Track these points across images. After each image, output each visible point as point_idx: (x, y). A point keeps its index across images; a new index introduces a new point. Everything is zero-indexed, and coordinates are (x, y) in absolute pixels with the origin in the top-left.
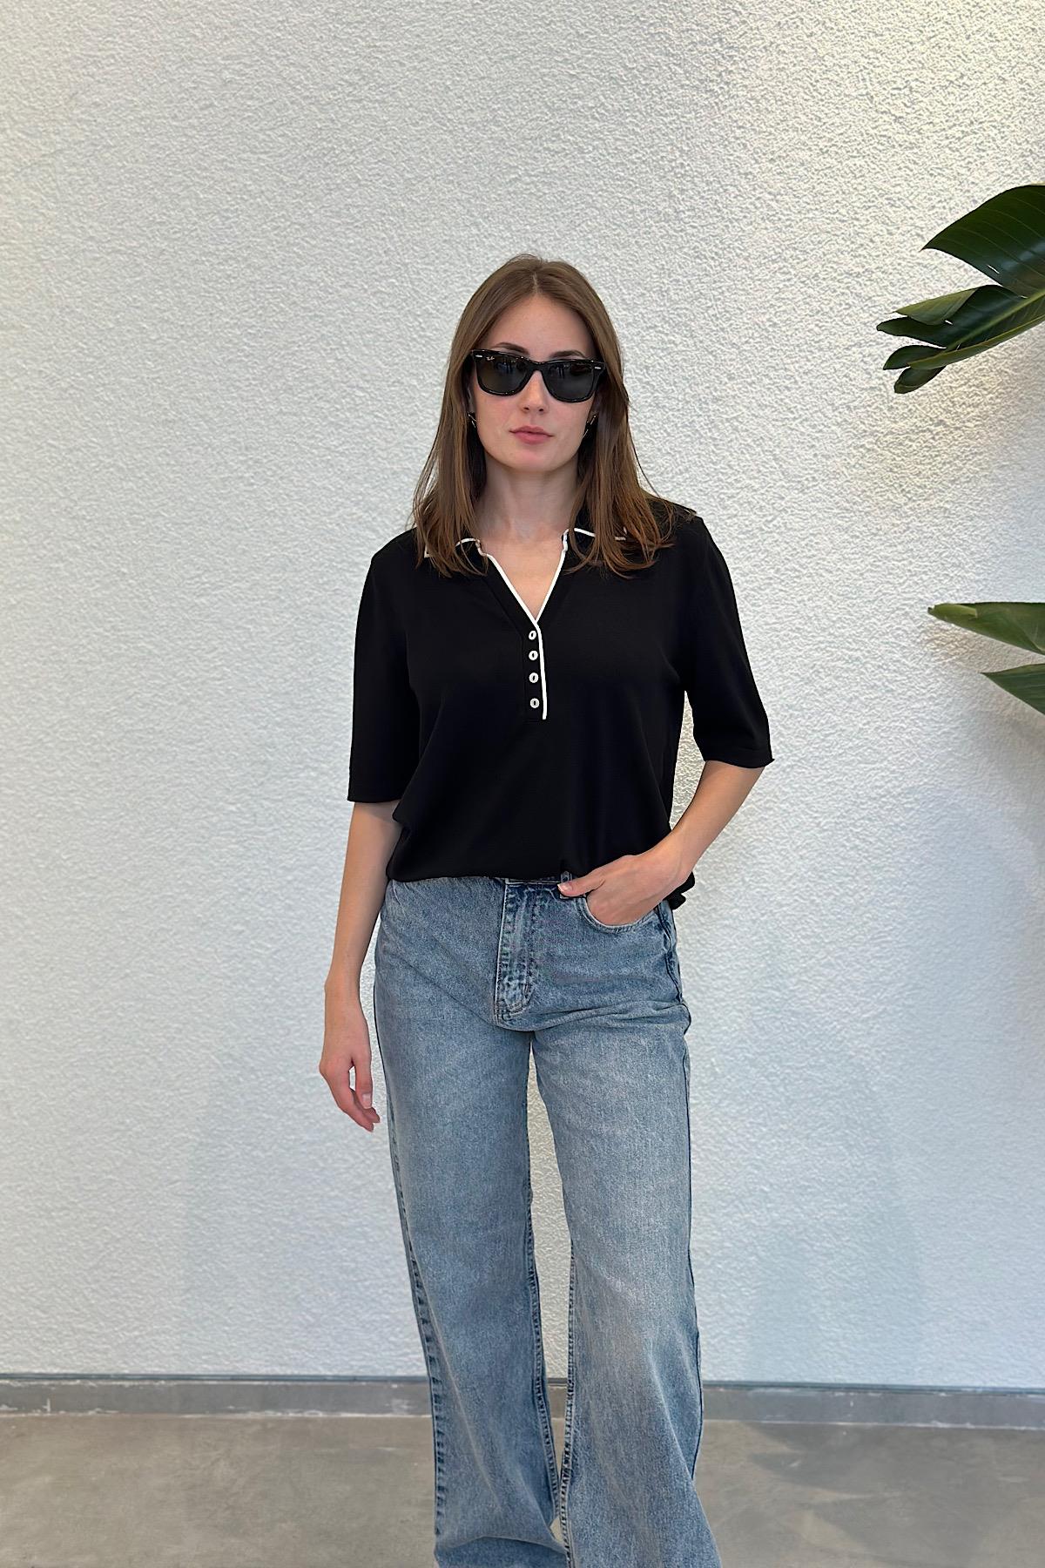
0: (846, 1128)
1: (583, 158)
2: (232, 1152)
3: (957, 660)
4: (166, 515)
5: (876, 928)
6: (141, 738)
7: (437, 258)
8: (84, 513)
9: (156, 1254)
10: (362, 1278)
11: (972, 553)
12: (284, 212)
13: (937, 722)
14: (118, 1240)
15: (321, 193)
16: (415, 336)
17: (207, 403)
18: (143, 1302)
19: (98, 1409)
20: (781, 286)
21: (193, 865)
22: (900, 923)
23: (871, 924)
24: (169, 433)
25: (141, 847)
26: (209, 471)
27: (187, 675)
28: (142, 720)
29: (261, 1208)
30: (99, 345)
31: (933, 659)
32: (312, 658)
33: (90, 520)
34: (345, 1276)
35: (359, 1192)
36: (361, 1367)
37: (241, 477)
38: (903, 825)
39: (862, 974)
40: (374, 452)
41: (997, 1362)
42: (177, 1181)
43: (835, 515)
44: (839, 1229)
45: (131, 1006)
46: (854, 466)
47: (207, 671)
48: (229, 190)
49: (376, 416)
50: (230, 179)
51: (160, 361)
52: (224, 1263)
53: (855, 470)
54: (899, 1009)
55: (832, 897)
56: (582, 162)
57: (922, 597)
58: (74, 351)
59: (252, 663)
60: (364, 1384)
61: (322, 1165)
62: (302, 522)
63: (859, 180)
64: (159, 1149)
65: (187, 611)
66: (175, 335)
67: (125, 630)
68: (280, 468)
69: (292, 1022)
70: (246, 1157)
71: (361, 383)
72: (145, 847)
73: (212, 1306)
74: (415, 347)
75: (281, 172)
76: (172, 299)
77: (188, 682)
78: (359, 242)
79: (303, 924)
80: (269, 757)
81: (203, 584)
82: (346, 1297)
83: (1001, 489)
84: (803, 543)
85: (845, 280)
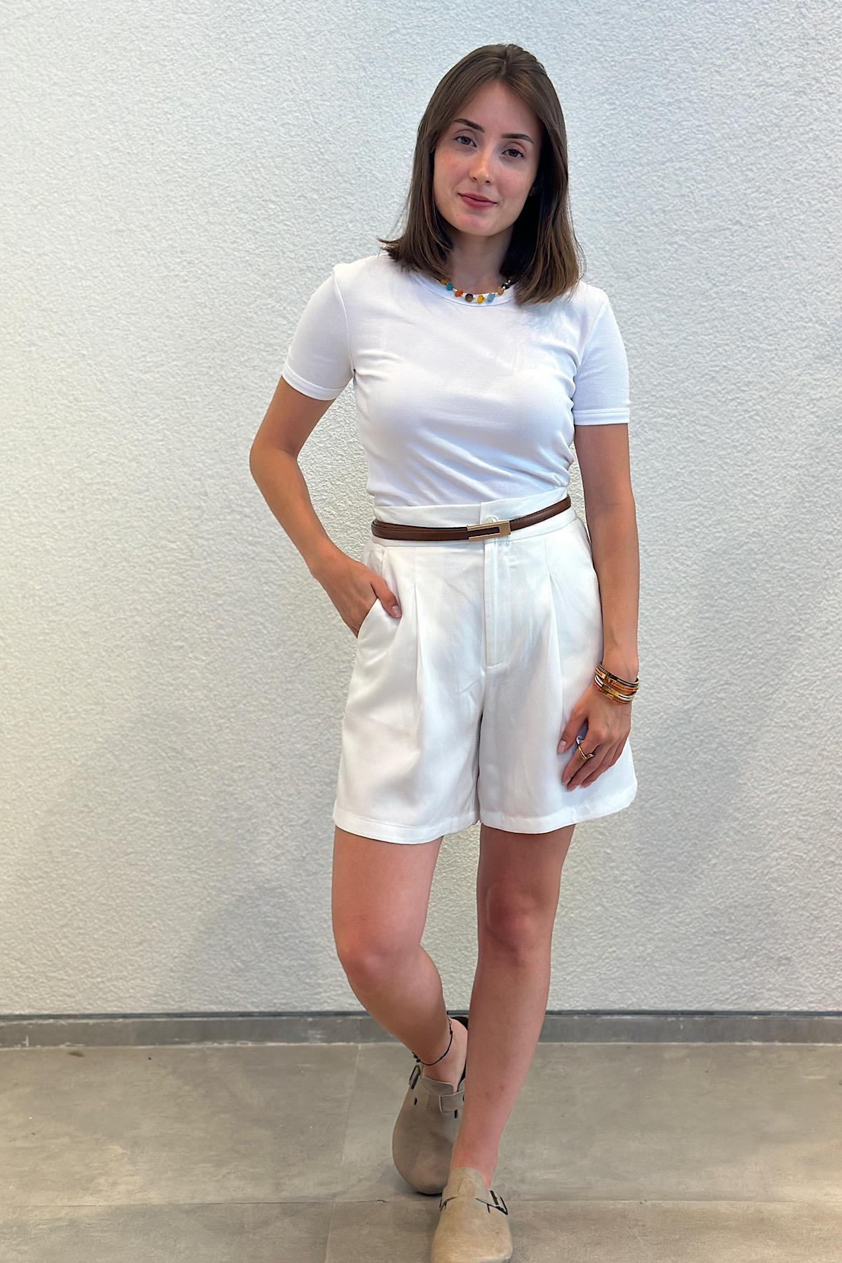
0: (673, 800)
1: (448, 14)
2: (175, 828)
3: (755, 415)
4: (117, 307)
5: (694, 635)
6: (99, 489)
7: (333, 95)
8: (52, 306)
9: (114, 914)
10: (282, 930)
11: (765, 328)
12: (210, 61)
13: (740, 466)
14: (83, 903)
15: (239, 45)
16: (316, 159)
17: (150, 216)
18: (104, 954)
19: (68, 1043)
20: (608, 114)
21: (141, 593)
22: (712, 631)
23: (690, 632)
24: (119, 241)
25: (99, 578)
26: (152, 270)
27: (135, 437)
28: (99, 474)
29: (199, 874)
30: (63, 169)
31: (735, 415)
32: (235, 422)
33: (56, 312)
34: (268, 929)
35: (279, 860)
36: (282, 1004)
37: (177, 275)
38: (714, 550)
39: (683, 673)
40: (284, 253)
41: (799, 991)
42: (131, 853)
43: (655, 299)
44: (668, 883)
45: (92, 709)
46: (669, 259)
47: (151, 434)
48: (165, 43)
49: (285, 225)
50: (166, 35)
51: (111, 181)
52: (170, 920)
53: (670, 263)
54: (713, 701)
55: (657, 611)
56: (448, 17)
57: (725, 364)
58: (43, 175)
59: (188, 427)
60: (284, 1018)
61: (249, 838)
62: (227, 311)
63: (669, 29)
64: (115, 827)
65: (135, 386)
66: (124, 161)
67: (86, 401)
68: (208, 267)
69: (223, 721)
70: (187, 832)
71: (273, 198)
72: (103, 578)
73: (160, 955)
74: (315, 167)
75: (207, 29)
76: (121, 131)
77: (137, 443)
78: (270, 84)
79: (232, 639)
80: (203, 504)
81: (148, 362)
82: (269, 947)
83: (787, 275)
84: (629, 322)
85: (659, 109)
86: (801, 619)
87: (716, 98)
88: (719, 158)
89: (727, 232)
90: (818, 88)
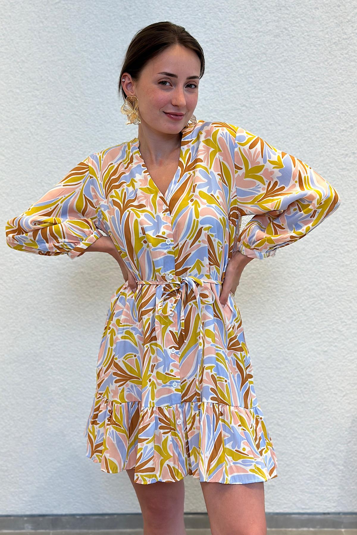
7: (26, 37)
36: (11, 511)
74: (17, 75)
86: (279, 313)
87: (232, 39)
88: (234, 71)
89: (239, 111)
90: (287, 33)
